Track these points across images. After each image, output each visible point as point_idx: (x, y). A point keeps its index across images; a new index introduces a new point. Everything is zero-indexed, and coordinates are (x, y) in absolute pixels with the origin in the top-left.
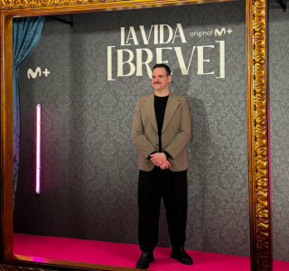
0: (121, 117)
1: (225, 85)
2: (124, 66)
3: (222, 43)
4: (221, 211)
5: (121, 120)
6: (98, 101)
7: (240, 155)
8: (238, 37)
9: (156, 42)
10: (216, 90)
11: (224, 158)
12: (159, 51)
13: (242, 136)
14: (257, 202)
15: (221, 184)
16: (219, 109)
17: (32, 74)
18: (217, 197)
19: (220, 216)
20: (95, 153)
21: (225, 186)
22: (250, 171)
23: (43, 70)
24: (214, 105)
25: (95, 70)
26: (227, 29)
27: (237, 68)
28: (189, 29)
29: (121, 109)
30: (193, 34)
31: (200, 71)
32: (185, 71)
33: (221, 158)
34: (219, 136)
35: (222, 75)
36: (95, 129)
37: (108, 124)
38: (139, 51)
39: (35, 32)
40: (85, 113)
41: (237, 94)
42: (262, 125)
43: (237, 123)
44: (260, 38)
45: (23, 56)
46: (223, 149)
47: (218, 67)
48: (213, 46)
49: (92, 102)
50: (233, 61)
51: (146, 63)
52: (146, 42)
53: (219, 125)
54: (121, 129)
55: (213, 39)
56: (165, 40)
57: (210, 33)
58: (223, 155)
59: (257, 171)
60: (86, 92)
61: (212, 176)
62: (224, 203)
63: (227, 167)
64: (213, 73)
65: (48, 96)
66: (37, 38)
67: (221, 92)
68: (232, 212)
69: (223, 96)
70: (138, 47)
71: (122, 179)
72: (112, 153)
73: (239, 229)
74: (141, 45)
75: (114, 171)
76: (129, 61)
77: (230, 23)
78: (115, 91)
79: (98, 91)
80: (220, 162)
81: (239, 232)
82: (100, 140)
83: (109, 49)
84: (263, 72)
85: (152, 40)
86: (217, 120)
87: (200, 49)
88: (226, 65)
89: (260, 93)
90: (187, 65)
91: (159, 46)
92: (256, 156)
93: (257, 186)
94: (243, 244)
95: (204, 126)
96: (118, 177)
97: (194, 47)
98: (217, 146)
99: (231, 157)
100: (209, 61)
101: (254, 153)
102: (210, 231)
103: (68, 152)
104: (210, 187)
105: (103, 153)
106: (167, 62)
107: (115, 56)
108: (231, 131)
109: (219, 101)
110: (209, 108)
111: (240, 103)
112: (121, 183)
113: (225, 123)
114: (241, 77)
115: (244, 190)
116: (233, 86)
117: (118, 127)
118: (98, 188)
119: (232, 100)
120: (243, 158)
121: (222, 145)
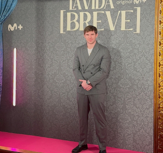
0: (69, 58)
1: (139, 38)
2: (71, 23)
3: (139, 9)
4: (135, 123)
5: (68, 60)
6: (54, 47)
7: (149, 86)
8: (150, 5)
9: (93, 8)
10: (134, 41)
11: (138, 87)
12: (95, 14)
13: (151, 73)
14: (159, 118)
15: (135, 105)
16: (135, 54)
17: (11, 28)
18: (132, 113)
19: (134, 126)
20: (51, 81)
21: (138, 106)
22: (155, 97)
23: (18, 25)
24: (132, 51)
25: (52, 26)
27: (148, 26)
29: (69, 52)
30: (118, 2)
31: (123, 28)
32: (112, 28)
33: (135, 87)
34: (135, 72)
35: (138, 31)
36: (51, 65)
37: (60, 62)
38: (82, 14)
39: (14, 0)
40: (45, 54)
41: (148, 44)
43: (147, 64)
45: (5, 16)
46: (137, 81)
47: (135, 25)
48: (132, 11)
49: (50, 47)
50: (146, 21)
51: (86, 22)
52: (86, 8)
53: (135, 65)
55: (133, 6)
56: (99, 7)
58: (137, 85)
59: (159, 97)
60: (46, 40)
61: (129, 99)
62: (137, 117)
63: (140, 94)
64: (132, 29)
65: (21, 43)
66: (15, 3)
67: (137, 42)
68: (143, 124)
69: (138, 46)
70: (80, 11)
71: (68, 98)
72: (63, 82)
73: (147, 135)
74: (83, 9)
75: (63, 93)
76: (75, 21)
78: (65, 40)
79: (54, 41)
80: (135, 90)
81: (146, 137)
82: (55, 73)
83: (62, 12)
85: (90, 6)
86: (134, 62)
87: (123, 13)
88: (141, 24)
90: (114, 25)
91: (95, 10)
92: (160, 87)
93: (159, 107)
94: (149, 145)
96: (66, 97)
97: (119, 12)
98: (133, 79)
99: (143, 87)
100: (129, 21)
101: (158, 85)
102: (127, 136)
103: (34, 80)
104: (127, 107)
105: (57, 81)
106: (100, 21)
107: (65, 16)
108: (143, 69)
109: (135, 49)
110: (128, 53)
111: (150, 50)
112: (68, 101)
113: (139, 64)
114: (151, 33)
115: (151, 109)
116: (145, 39)
117: (66, 65)
118: (53, 104)
119: (144, 48)
120: (151, 88)
121: (136, 78)
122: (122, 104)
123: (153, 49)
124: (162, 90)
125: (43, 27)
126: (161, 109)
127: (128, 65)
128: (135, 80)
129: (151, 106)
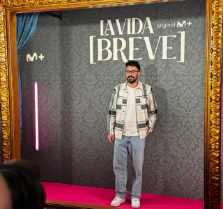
0: (100, 93)
1: (184, 67)
2: (103, 52)
3: (183, 33)
4: (179, 166)
5: (100, 95)
6: (82, 80)
7: (195, 123)
8: (196, 28)
9: (129, 33)
10: (177, 72)
11: (182, 125)
12: (131, 40)
13: (197, 108)
14: (211, 160)
15: (179, 145)
16: (179, 87)
17: (30, 58)
18: (176, 155)
19: (178, 169)
20: (81, 120)
21: (182, 147)
22: (206, 137)
23: (38, 55)
24: (175, 84)
25: (80, 56)
26: (187, 22)
27: (194, 54)
28: (156, 22)
29: (100, 86)
30: (159, 26)
31: (165, 57)
32: (152, 57)
33: (179, 125)
34: (179, 108)
35: (182, 60)
36: (80, 102)
37: (90, 98)
38: (115, 40)
39: (32, 24)
40: (73, 89)
41: (194, 75)
42: (216, 101)
43: (193, 98)
44: (218, 31)
45: (22, 43)
46: (181, 118)
47: (179, 53)
48: (175, 36)
49: (78, 81)
50: (191, 48)
51: (121, 50)
52: (121, 33)
53: (178, 100)
54: (101, 102)
55: (176, 30)
56: (136, 31)
57: (173, 25)
58: (182, 123)
59: (211, 137)
60: (73, 73)
61: (172, 139)
62: (181, 160)
63: (184, 133)
64: (175, 58)
65: (43, 76)
66: (34, 28)
67: (181, 73)
68: (188, 166)
69: (182, 77)
70: (114, 37)
71: (101, 140)
72: (94, 121)
73: (193, 179)
74: (117, 35)
75: (95, 134)
76: (107, 49)
77: (190, 16)
78: (96, 72)
79: (82, 72)
80: (179, 128)
81: (192, 181)
82: (84, 110)
83: (91, 38)
84: (219, 59)
85: (125, 31)
86: (177, 96)
87: (165, 39)
88: (185, 51)
89: (216, 75)
90: (154, 53)
91: (131, 36)
92: (211, 125)
93: (211, 148)
94: (195, 190)
95: (167, 100)
96: (98, 138)
97: (160, 37)
98: (177, 116)
99: (188, 125)
100: (171, 48)
101: (209, 124)
102: (170, 181)
103: (60, 119)
104: (170, 148)
105: (87, 120)
106: (137, 49)
107: (95, 44)
108: (188, 104)
109: (179, 81)
110: (171, 86)
111: (196, 82)
112: (101, 143)
113: (184, 98)
114: (198, 61)
115: (197, 150)
116: (191, 68)
117: (98, 101)
118: (83, 147)
119: (189, 80)
120: (197, 126)
121: (180, 115)
122: (163, 145)
123: (199, 80)
124: (214, 129)
125: (69, 57)
127: (170, 100)
128: (179, 118)
129: (197, 146)
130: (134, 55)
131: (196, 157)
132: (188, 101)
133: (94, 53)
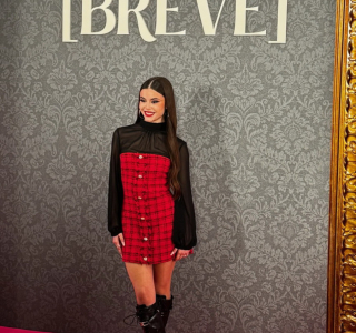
1: (285, 56)
2: (94, 14)
4: (268, 288)
5: (86, 117)
6: (43, 79)
7: (307, 190)
10: (268, 66)
13: (314, 153)
14: (343, 277)
15: (269, 239)
16: (272, 102)
18: (262, 261)
19: (266, 295)
20: (38, 175)
21: (276, 242)
24: (263, 94)
25: (39, 22)
27: (309, 25)
29: (86, 96)
31: (240, 29)
32: (209, 29)
33: (271, 191)
34: (270, 151)
35: (281, 38)
36: (37, 131)
37: (62, 124)
40: (20, 101)
41: (310, 74)
43: (304, 129)
46: (276, 176)
47: (274, 22)
49: (33, 81)
50: (303, 11)
51: (137, 11)
53: (270, 131)
54: (86, 133)
58: (276, 187)
59: (345, 222)
60: (21, 61)
61: (254, 223)
62: (273, 273)
63: (282, 209)
64: (264, 33)
67: (278, 70)
68: (289, 289)
69: (281, 78)
71: (86, 224)
72: (69, 177)
73: (299, 318)
75: (72, 209)
76: (103, 7)
78: (77, 62)
79: (43, 62)
80: (270, 199)
81: (299, 324)
82: (47, 152)
86: (268, 123)
88: (288, 18)
90: (214, 21)
92: (345, 194)
93: (344, 249)
96: (79, 220)
98: (265, 169)
99: (291, 191)
102: (246, 322)
104: (248, 244)
105: (53, 176)
106: (176, 9)
108: (292, 142)
109: (272, 86)
110: (253, 100)
111: (312, 91)
112: (85, 231)
113: (282, 128)
114: (319, 42)
115: (312, 250)
116: (301, 59)
117: (80, 130)
118: (42, 240)
119: (296, 86)
120: (313, 194)
121: (274, 168)
122: (233, 238)
123: (320, 87)
124: (352, 203)
125: (12, 24)
126: (348, 252)
127: (251, 131)
128: (270, 174)
129: (311, 242)
130: (168, 23)
131: (309, 268)
132: (292, 136)
133: (72, 16)
